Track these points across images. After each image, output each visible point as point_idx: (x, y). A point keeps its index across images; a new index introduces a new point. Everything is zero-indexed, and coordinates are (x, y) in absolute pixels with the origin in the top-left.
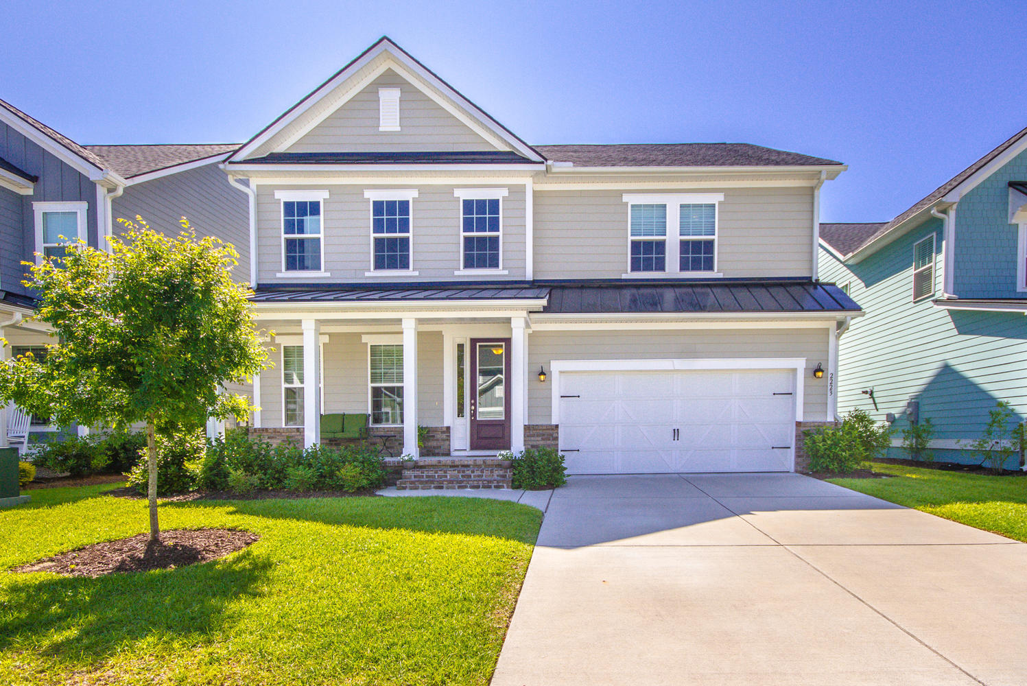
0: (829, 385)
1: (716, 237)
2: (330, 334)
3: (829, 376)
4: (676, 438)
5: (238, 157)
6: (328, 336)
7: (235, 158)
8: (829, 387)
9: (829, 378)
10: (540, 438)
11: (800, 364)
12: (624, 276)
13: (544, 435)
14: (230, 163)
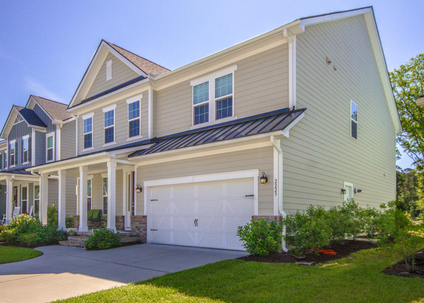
0: (274, 188)
1: (233, 94)
2: (94, 174)
3: (275, 181)
4: (196, 225)
5: (70, 106)
6: (93, 176)
7: (70, 107)
8: (274, 190)
9: (274, 183)
10: (138, 223)
11: (255, 174)
12: (191, 129)
13: (140, 221)
14: (69, 109)
